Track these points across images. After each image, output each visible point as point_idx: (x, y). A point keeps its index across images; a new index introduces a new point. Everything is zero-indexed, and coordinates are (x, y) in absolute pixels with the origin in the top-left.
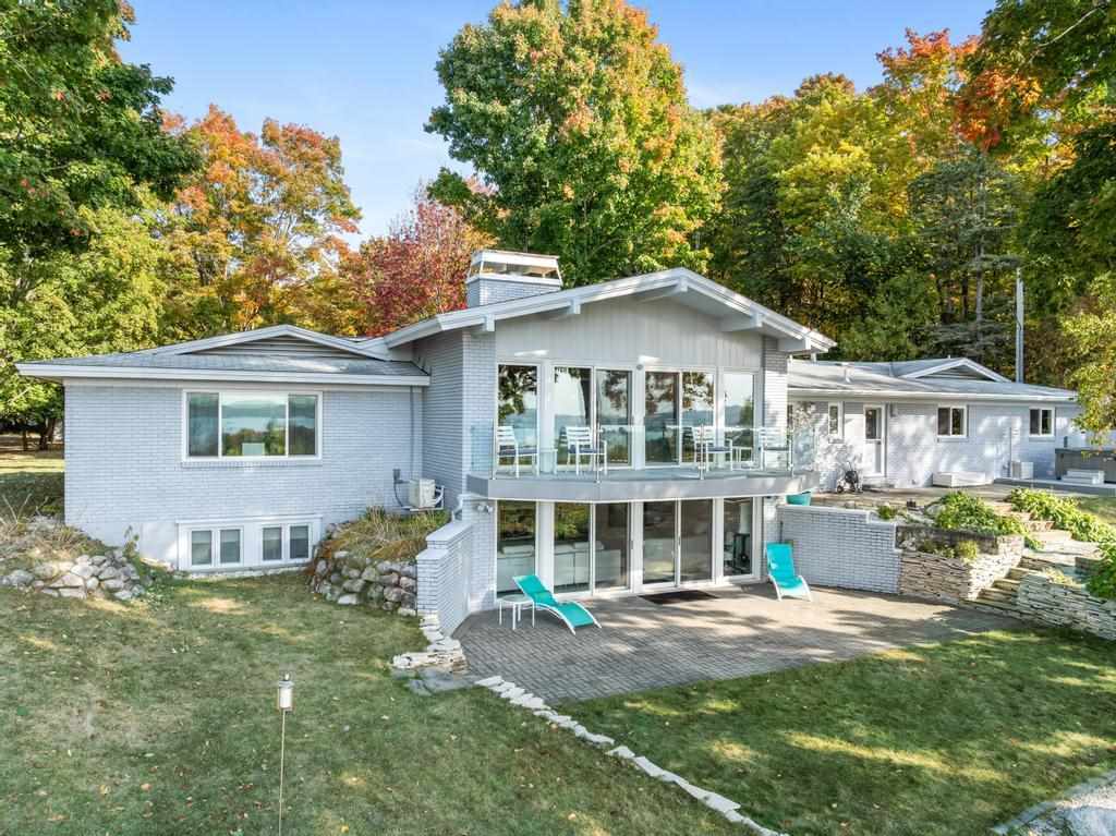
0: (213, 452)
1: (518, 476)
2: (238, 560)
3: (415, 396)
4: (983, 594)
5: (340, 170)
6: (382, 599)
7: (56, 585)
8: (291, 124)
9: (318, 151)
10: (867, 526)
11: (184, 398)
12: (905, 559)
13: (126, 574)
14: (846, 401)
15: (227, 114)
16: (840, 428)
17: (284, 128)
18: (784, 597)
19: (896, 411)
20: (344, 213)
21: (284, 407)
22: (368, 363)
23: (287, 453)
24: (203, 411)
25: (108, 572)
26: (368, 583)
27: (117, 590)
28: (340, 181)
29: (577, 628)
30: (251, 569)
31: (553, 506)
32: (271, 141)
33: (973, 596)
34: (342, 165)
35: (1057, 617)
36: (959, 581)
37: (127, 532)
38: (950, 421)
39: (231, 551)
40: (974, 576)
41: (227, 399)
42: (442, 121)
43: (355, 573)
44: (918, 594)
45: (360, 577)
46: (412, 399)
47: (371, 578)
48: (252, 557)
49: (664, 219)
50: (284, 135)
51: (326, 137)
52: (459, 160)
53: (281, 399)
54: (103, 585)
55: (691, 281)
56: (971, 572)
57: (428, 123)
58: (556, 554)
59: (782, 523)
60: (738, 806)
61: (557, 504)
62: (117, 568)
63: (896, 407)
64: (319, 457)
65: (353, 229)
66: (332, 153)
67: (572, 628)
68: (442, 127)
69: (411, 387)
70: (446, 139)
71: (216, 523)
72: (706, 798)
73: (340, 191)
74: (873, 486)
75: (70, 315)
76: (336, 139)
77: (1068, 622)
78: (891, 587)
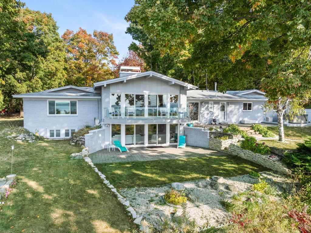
0: (54, 113)
1: (118, 118)
2: (60, 136)
3: (99, 101)
4: (226, 148)
5: (113, 42)
6: (79, 144)
7: (16, 139)
8: (101, 31)
9: (107, 38)
10: (202, 132)
11: (48, 101)
12: (210, 140)
13: (31, 137)
14: (214, 101)
15: (84, 30)
16: (213, 108)
17: (99, 32)
18: (179, 148)
19: (229, 104)
20: (114, 53)
21: (69, 103)
22: (89, 93)
23: (70, 113)
24: (52, 104)
25: (27, 137)
26: (77, 140)
27: (29, 140)
28: (113, 45)
29: (122, 152)
30: (62, 138)
31: (125, 125)
32: (95, 36)
33: (223, 148)
34: (113, 41)
35: (235, 153)
36: (220, 145)
37: (36, 130)
38: (248, 106)
39: (58, 135)
40: (223, 144)
41: (57, 102)
42: (129, 31)
43: (75, 138)
44: (213, 148)
45: (76, 139)
46: (98, 102)
47: (78, 139)
48: (63, 136)
49: (182, 54)
50: (99, 34)
51: (109, 34)
52: (135, 40)
53: (69, 102)
54: (26, 139)
55: (153, 74)
56: (222, 143)
57: (126, 31)
58: (126, 137)
59: (184, 131)
60: (105, 177)
61: (126, 125)
62: (29, 136)
63: (229, 103)
64: (77, 114)
65: (117, 58)
66: (110, 38)
67: (121, 151)
68: (130, 32)
69: (98, 99)
70: (131, 35)
71: (55, 128)
72: (101, 175)
73: (114, 48)
74: (221, 123)
75: (41, 82)
76: (112, 34)
77: (237, 154)
78: (207, 146)
